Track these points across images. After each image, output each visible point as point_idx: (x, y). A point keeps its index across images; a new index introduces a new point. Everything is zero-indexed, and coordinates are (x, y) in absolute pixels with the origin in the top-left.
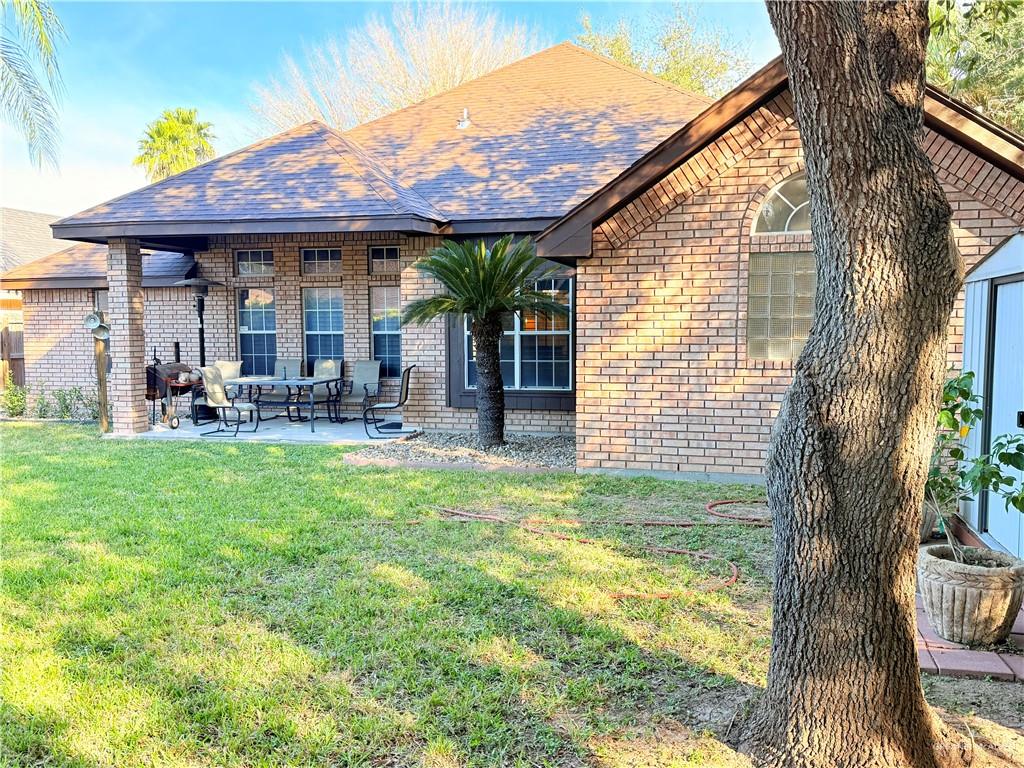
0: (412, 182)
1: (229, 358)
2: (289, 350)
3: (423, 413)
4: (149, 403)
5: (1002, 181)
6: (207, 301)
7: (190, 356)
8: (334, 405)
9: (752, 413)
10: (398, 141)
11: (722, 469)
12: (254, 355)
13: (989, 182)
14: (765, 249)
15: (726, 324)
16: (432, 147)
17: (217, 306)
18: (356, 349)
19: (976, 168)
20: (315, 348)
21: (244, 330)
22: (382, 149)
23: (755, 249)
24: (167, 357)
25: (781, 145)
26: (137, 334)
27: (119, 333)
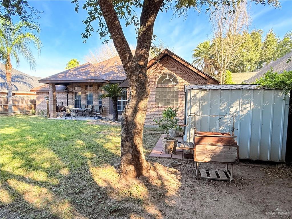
0: (104, 73)
1: (73, 105)
2: (84, 103)
3: (105, 115)
4: (57, 113)
5: (196, 76)
6: (69, 94)
7: (65, 104)
8: (91, 113)
9: (157, 115)
10: (103, 66)
11: (152, 125)
12: (77, 104)
13: (194, 76)
14: (158, 87)
15: (152, 100)
16: (109, 67)
17: (71, 96)
18: (95, 103)
19: (192, 74)
20: (88, 103)
21: (76, 100)
22: (100, 67)
23: (157, 87)
24: (61, 105)
25: (160, 69)
26: (55, 100)
27: (51, 100)
